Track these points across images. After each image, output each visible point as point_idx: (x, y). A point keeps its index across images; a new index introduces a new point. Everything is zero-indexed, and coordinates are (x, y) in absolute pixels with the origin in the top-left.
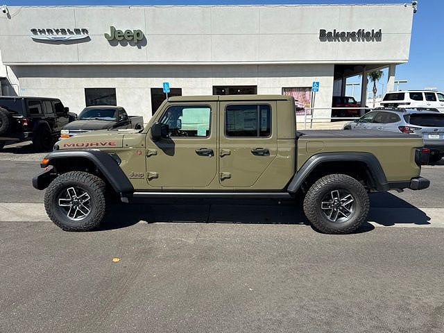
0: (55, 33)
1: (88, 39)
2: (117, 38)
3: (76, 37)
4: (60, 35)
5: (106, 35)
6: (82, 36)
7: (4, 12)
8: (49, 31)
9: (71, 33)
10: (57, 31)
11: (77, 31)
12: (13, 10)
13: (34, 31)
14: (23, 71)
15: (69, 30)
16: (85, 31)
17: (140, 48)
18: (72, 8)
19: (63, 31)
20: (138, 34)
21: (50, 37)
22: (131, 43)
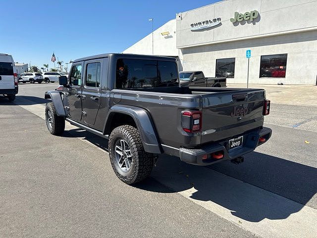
0: (202, 24)
1: (220, 24)
2: (239, 20)
3: (214, 24)
4: (205, 25)
5: (231, 20)
6: (217, 23)
7: (180, 17)
8: (200, 23)
9: (211, 22)
10: (204, 23)
11: (215, 20)
12: (184, 14)
13: (192, 25)
14: (186, 51)
15: (210, 21)
17: (254, 24)
18: (213, 5)
19: (207, 22)
20: (254, 14)
21: (199, 27)
22: (248, 21)
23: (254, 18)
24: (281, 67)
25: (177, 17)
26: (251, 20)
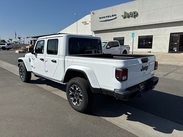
2: (126, 16)
4: (107, 18)
5: (122, 16)
6: (114, 17)
7: (93, 13)
8: (104, 17)
9: (111, 17)
10: (107, 17)
11: (113, 16)
13: (100, 18)
16: (115, 15)
18: (112, 7)
19: (108, 17)
21: (104, 19)
22: (132, 17)
23: (135, 15)
24: (150, 43)
25: (91, 13)
26: (133, 16)
